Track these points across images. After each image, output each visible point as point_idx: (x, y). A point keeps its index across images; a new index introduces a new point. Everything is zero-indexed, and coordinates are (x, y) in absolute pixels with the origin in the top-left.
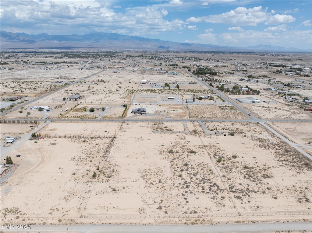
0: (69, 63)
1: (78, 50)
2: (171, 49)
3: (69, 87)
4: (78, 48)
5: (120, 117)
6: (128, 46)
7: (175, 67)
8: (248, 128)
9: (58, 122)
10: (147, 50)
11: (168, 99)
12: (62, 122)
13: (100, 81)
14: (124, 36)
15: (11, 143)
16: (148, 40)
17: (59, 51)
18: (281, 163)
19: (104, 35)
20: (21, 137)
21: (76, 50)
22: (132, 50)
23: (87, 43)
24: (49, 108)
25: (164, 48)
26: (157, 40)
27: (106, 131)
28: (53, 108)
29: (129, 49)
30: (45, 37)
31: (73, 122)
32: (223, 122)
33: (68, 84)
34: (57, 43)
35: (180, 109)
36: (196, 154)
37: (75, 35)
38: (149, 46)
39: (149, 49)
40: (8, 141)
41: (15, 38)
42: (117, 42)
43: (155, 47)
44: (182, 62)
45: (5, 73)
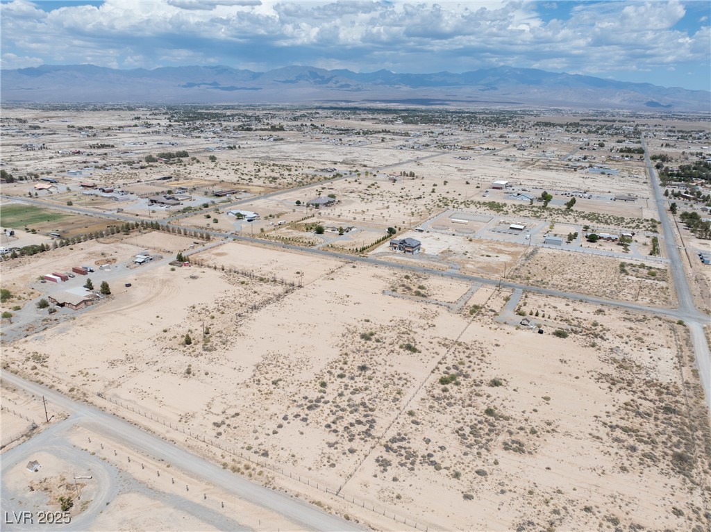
0: (394, 133)
1: (441, 107)
2: (676, 109)
3: (334, 182)
4: (443, 102)
5: (357, 250)
6: (561, 99)
7: (627, 156)
8: (631, 328)
9: (244, 242)
10: (608, 109)
11: (511, 228)
12: (250, 243)
13: (407, 176)
14: (557, 75)
15: (140, 263)
16: (619, 86)
17: (402, 107)
18: (603, 432)
19: (509, 74)
20: (162, 258)
21: (434, 107)
22: (567, 108)
23: (466, 91)
24: (255, 215)
25: (660, 105)
26: (644, 86)
27: (298, 273)
28: (262, 218)
29: (560, 106)
30: (385, 78)
31: (267, 246)
32: (581, 301)
33: (341, 176)
34: (405, 90)
35: (509, 254)
36: (417, 354)
37: (445, 74)
38: (616, 100)
39: (614, 107)
40: (136, 260)
41: (329, 80)
42: (536, 90)
43: (632, 104)
44: (667, 145)
45: (262, 146)
